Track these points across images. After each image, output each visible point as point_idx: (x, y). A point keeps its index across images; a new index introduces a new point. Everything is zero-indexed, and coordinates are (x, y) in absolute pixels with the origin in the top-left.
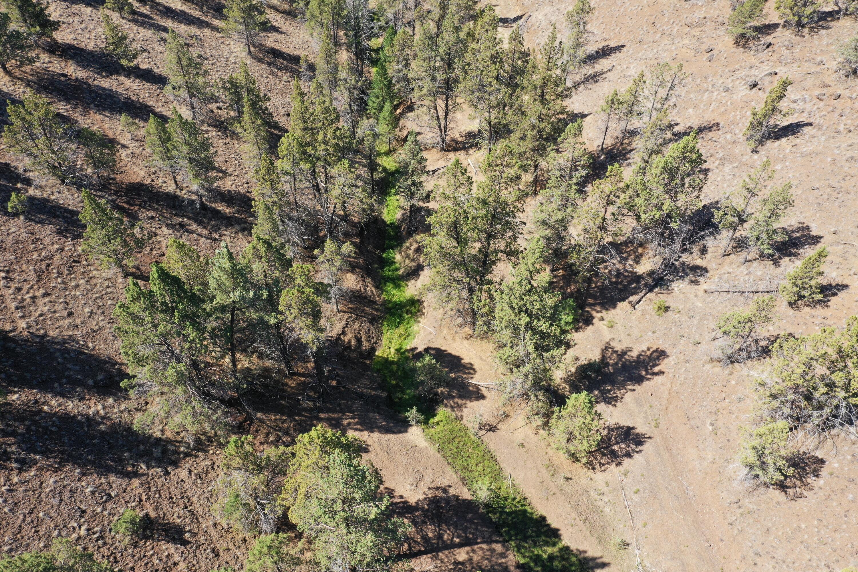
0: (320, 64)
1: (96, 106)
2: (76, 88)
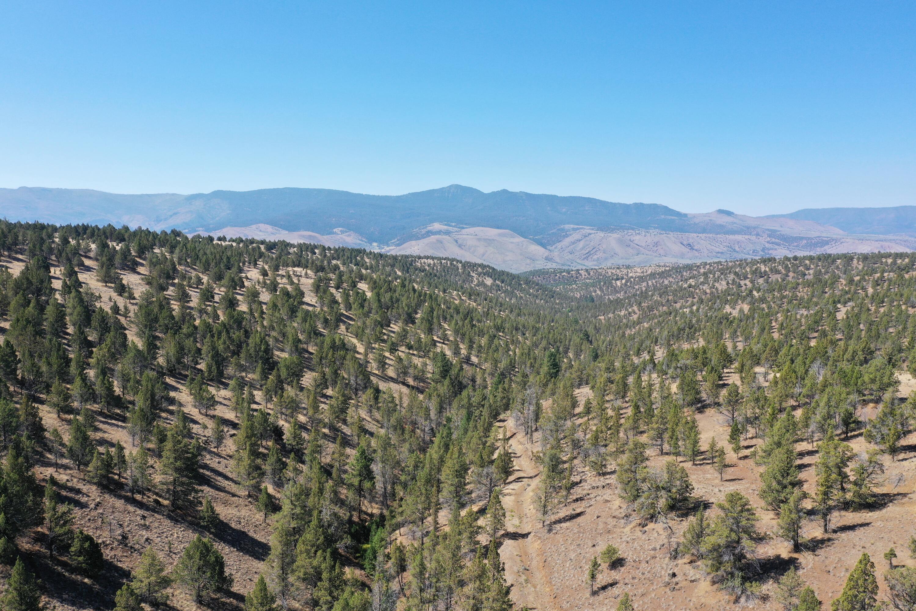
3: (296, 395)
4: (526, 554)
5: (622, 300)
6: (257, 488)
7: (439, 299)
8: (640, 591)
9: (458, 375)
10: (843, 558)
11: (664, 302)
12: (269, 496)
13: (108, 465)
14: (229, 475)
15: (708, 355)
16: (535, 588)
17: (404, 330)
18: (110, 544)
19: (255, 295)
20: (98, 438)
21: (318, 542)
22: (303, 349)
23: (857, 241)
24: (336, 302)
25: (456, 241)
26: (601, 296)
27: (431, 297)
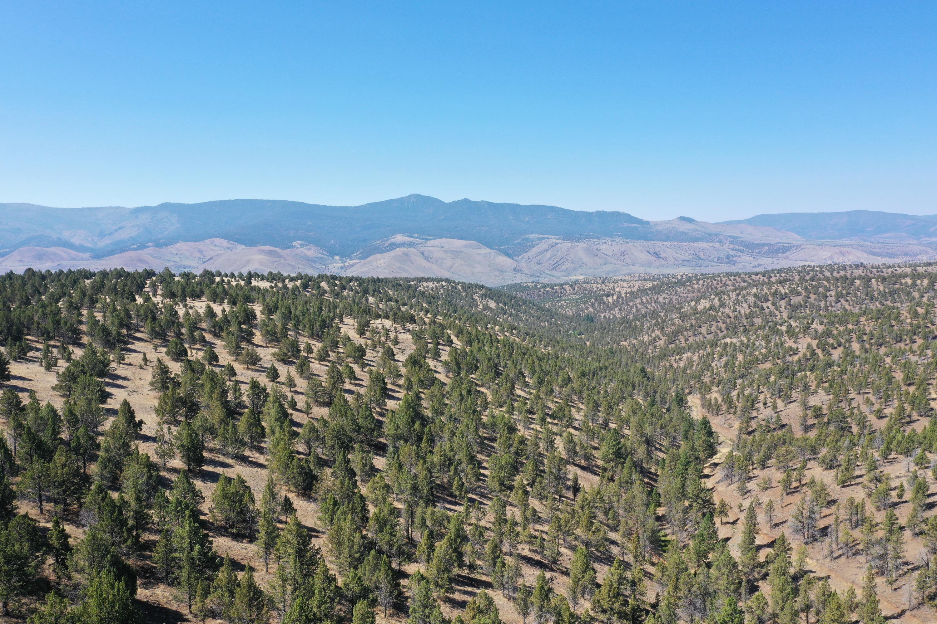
23: (817, 247)
25: (423, 254)
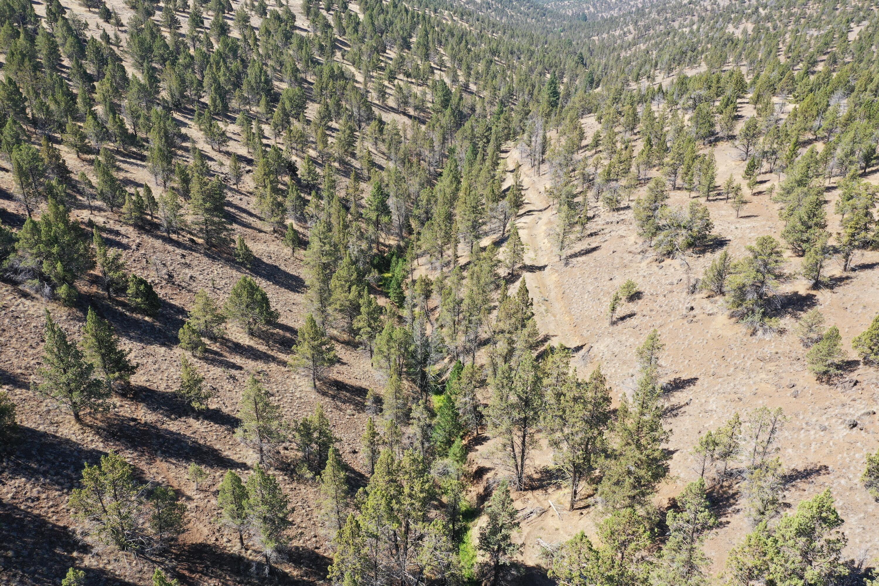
0: (389, 400)
1: (163, 452)
2: (145, 433)
3: (304, 128)
4: (544, 286)
5: (616, 18)
6: (281, 223)
7: (432, 21)
8: (658, 322)
9: (459, 104)
10: (861, 296)
11: (662, 19)
12: (296, 232)
13: (139, 206)
14: (253, 211)
15: (721, 85)
16: (555, 317)
17: (402, 57)
18: (159, 283)
19: (246, 19)
20: (121, 178)
21: (352, 278)
22: (302, 78)
24: (330, 26)
26: (594, 13)
27: (424, 17)
